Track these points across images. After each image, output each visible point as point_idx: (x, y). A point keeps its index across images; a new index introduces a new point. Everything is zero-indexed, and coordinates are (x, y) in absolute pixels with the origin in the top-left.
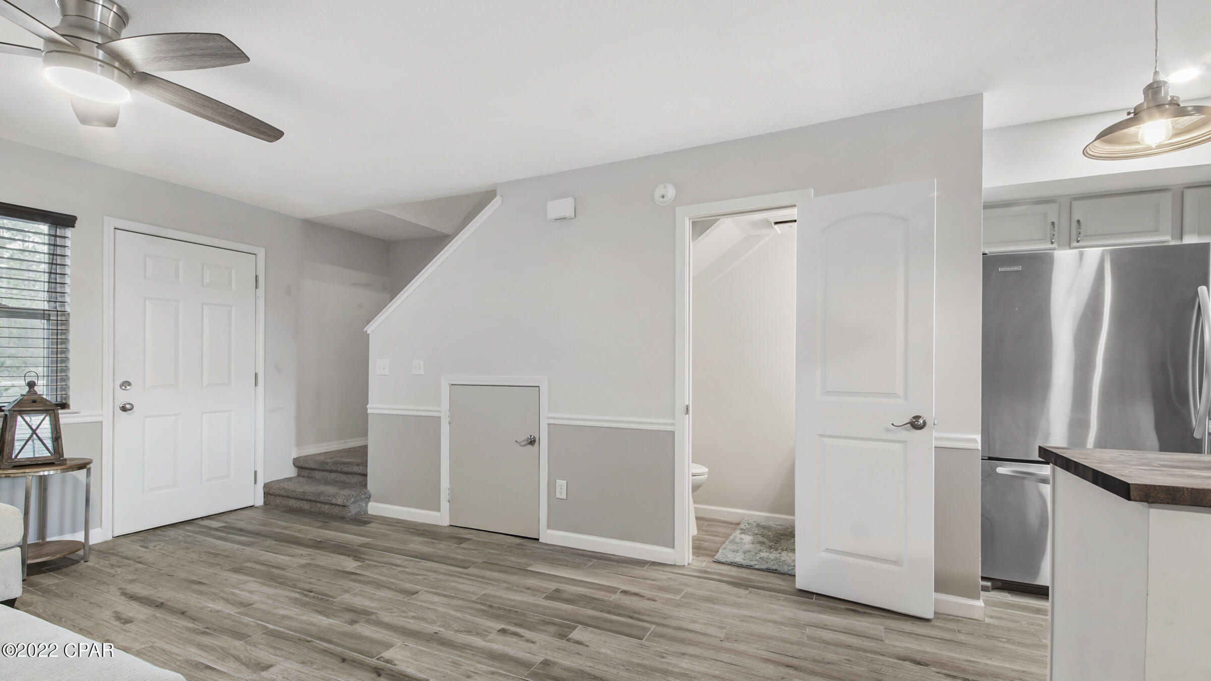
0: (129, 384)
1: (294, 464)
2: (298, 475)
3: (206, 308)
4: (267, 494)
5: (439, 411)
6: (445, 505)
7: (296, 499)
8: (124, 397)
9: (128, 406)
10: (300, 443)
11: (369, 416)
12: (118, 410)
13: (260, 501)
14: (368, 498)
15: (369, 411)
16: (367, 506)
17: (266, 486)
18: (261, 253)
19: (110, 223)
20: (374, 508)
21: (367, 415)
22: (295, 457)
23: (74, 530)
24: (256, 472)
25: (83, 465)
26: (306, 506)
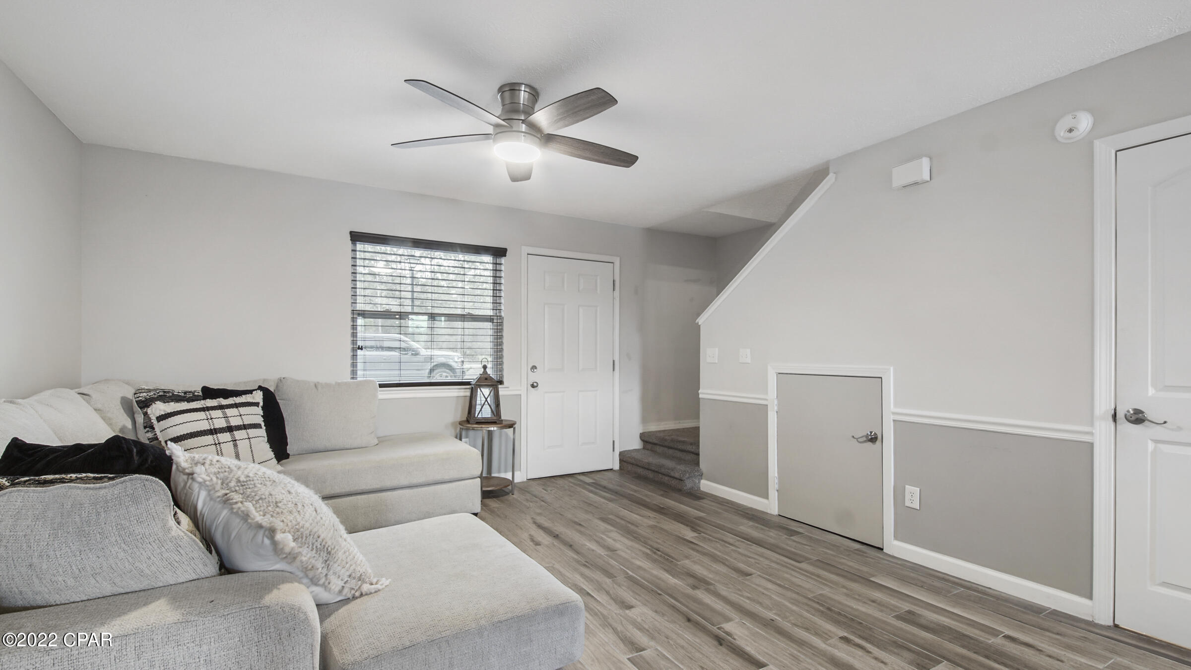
0: (536, 368)
1: (640, 437)
2: (644, 448)
3: (581, 310)
4: (622, 461)
5: (767, 400)
6: (773, 494)
7: (643, 468)
8: (534, 377)
9: (535, 384)
10: (644, 420)
11: (701, 401)
12: (530, 387)
13: (617, 467)
14: (701, 476)
15: (701, 396)
16: (699, 482)
17: (621, 454)
18: (617, 261)
19: (526, 250)
20: (706, 485)
21: (699, 399)
22: (641, 432)
23: (506, 471)
24: (614, 442)
25: (511, 425)
26: (650, 475)
